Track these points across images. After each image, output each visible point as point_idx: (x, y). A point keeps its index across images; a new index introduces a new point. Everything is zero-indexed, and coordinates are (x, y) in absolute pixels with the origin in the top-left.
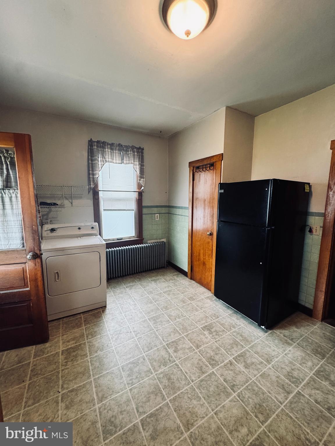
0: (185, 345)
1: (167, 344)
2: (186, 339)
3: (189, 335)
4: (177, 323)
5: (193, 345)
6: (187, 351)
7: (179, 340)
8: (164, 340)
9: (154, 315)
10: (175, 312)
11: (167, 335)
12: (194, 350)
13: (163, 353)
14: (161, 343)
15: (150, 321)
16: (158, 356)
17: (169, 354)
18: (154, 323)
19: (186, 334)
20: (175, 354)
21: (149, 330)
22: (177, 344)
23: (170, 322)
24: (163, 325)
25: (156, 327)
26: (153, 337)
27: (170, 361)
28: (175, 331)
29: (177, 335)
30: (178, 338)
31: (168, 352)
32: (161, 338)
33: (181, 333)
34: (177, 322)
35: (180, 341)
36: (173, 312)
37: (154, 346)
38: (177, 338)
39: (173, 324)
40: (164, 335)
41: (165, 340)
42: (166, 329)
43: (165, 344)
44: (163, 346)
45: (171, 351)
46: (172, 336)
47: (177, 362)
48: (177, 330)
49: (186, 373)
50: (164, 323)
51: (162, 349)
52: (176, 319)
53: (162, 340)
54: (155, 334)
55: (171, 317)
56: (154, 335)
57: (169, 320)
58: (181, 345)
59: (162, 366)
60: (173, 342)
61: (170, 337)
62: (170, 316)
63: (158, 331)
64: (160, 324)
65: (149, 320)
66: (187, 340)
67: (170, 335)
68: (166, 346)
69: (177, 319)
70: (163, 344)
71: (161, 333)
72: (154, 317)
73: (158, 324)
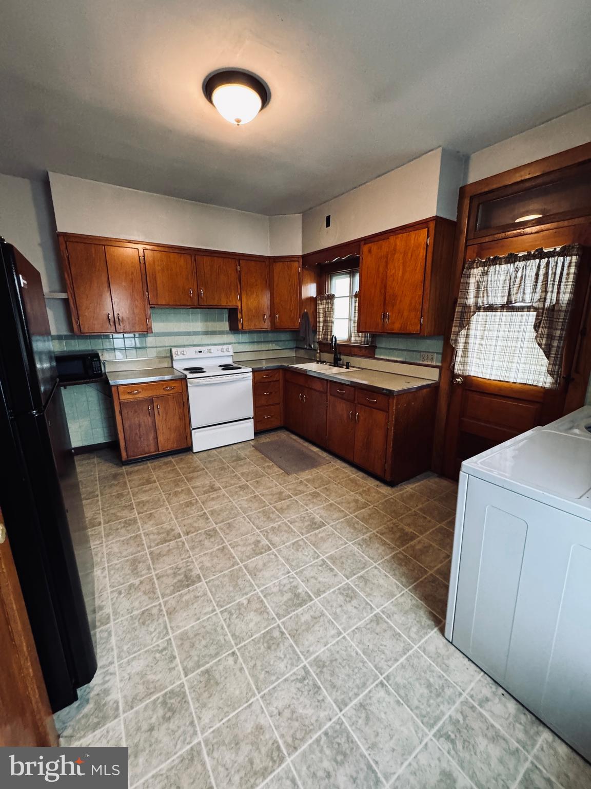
0: (242, 550)
1: (271, 550)
2: (239, 557)
3: (230, 565)
4: (247, 589)
5: (229, 551)
6: (241, 543)
7: (249, 558)
8: (275, 555)
9: (300, 610)
10: (247, 624)
11: (271, 564)
12: (230, 545)
13: (276, 539)
14: (279, 551)
15: (306, 592)
16: (283, 536)
17: (267, 539)
18: (296, 587)
19: (236, 567)
20: (259, 539)
21: (305, 572)
22: (254, 550)
23: (262, 591)
24: (277, 584)
25: (292, 580)
26: (293, 560)
27: (267, 532)
28: (254, 573)
29: (251, 566)
30: (250, 561)
31: (269, 541)
32: (280, 558)
33: (243, 568)
34: (246, 594)
35: (248, 554)
36: (251, 625)
37: (290, 547)
38: (253, 559)
39: (256, 588)
40: (276, 564)
41: (273, 557)
42: (272, 576)
43: (274, 550)
44: (276, 547)
45: (265, 542)
46: (261, 563)
47: (258, 531)
48: (250, 574)
49: (249, 522)
50: (275, 590)
51: (277, 544)
52: (249, 601)
53: (278, 556)
54: (291, 566)
55: (258, 606)
56: (294, 564)
57: (265, 596)
58: (248, 549)
59: (277, 527)
60: (261, 553)
61: (265, 561)
62: (262, 611)
63: (286, 571)
64: (284, 586)
65: (310, 596)
66: (236, 557)
67: (264, 565)
68: (271, 547)
69: (245, 602)
70: (276, 550)
71: (280, 567)
72: (300, 605)
73: (289, 586)
